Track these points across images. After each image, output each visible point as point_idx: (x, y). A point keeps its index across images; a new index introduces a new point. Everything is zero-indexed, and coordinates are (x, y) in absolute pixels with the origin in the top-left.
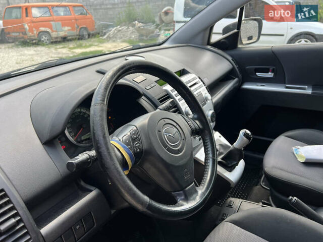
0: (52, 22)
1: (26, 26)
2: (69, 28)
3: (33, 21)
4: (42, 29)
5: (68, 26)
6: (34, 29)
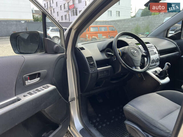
0: (98, 34)
1: (87, 36)
2: (105, 37)
3: (91, 33)
4: (93, 37)
5: (105, 36)
6: (90, 37)
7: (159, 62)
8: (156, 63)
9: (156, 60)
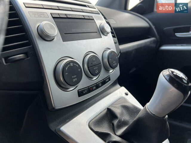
7: (118, 68)
8: (107, 70)
9: (106, 60)
